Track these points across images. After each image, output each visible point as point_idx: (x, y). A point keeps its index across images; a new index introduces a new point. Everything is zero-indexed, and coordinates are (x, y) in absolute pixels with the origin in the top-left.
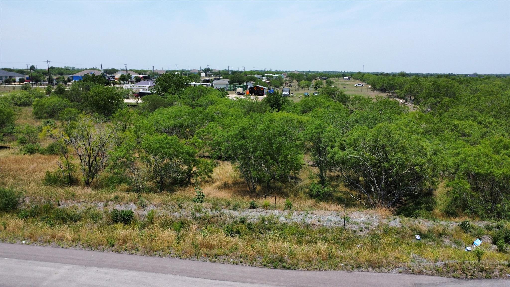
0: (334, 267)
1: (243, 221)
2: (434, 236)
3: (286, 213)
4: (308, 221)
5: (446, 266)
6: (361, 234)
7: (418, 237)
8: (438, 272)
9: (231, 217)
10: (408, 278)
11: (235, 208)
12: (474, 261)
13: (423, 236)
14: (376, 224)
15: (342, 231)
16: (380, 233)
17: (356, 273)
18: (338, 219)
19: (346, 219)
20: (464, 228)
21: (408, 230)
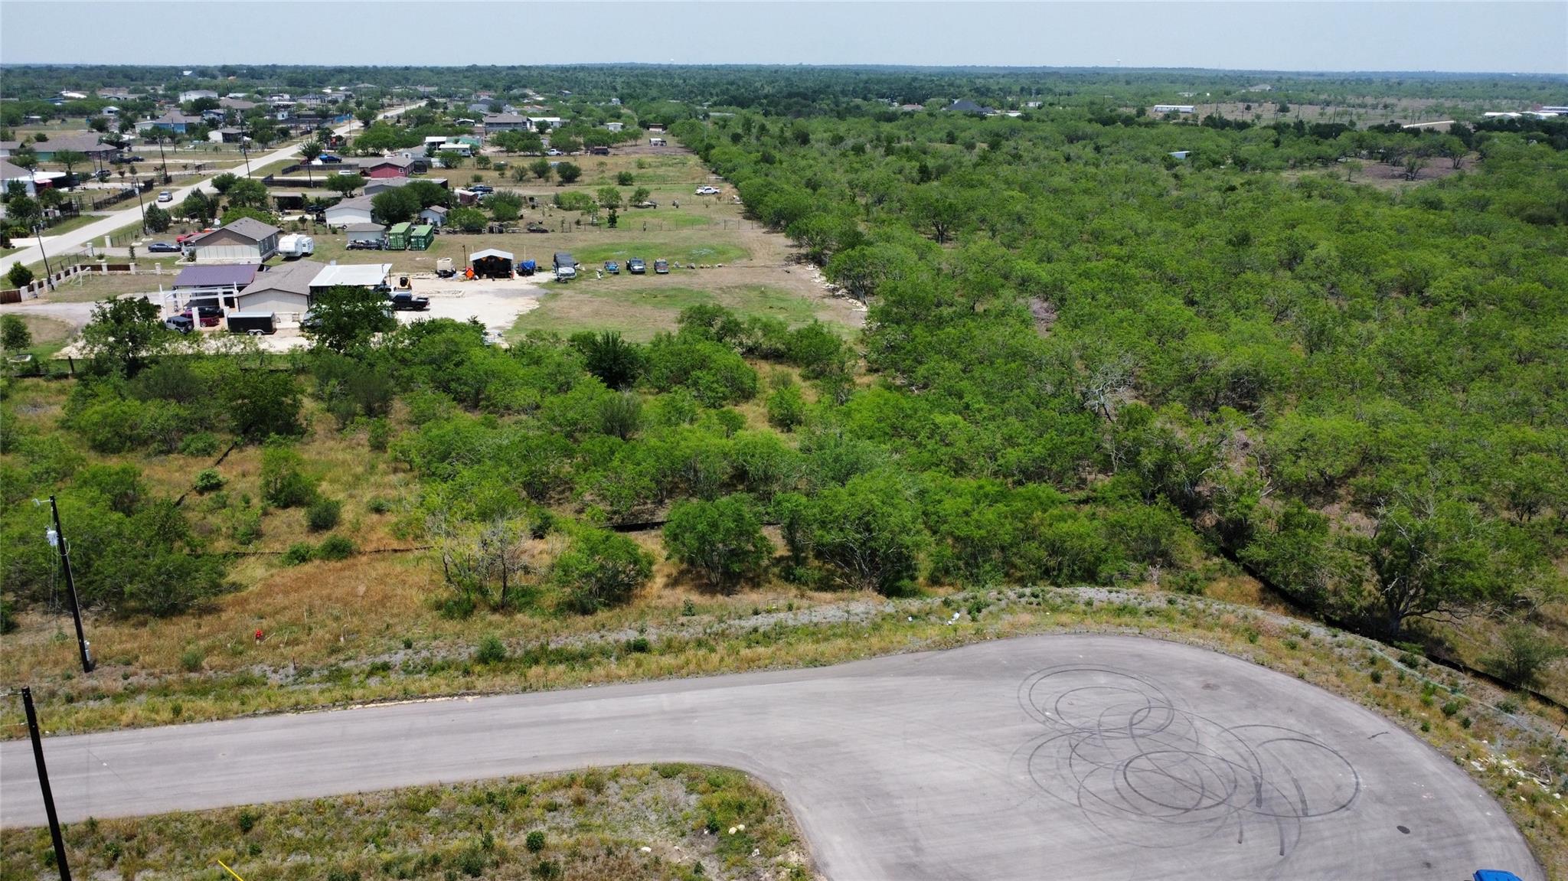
0: (857, 658)
1: (756, 630)
2: (923, 615)
3: (791, 615)
4: (815, 620)
5: (934, 642)
6: (863, 624)
7: (910, 619)
8: (929, 648)
9: (742, 628)
10: (910, 656)
11: (740, 618)
12: (952, 634)
13: (914, 617)
14: (874, 612)
15: (847, 623)
16: (878, 620)
17: (874, 659)
18: (839, 613)
19: (848, 612)
20: (947, 603)
21: (901, 613)
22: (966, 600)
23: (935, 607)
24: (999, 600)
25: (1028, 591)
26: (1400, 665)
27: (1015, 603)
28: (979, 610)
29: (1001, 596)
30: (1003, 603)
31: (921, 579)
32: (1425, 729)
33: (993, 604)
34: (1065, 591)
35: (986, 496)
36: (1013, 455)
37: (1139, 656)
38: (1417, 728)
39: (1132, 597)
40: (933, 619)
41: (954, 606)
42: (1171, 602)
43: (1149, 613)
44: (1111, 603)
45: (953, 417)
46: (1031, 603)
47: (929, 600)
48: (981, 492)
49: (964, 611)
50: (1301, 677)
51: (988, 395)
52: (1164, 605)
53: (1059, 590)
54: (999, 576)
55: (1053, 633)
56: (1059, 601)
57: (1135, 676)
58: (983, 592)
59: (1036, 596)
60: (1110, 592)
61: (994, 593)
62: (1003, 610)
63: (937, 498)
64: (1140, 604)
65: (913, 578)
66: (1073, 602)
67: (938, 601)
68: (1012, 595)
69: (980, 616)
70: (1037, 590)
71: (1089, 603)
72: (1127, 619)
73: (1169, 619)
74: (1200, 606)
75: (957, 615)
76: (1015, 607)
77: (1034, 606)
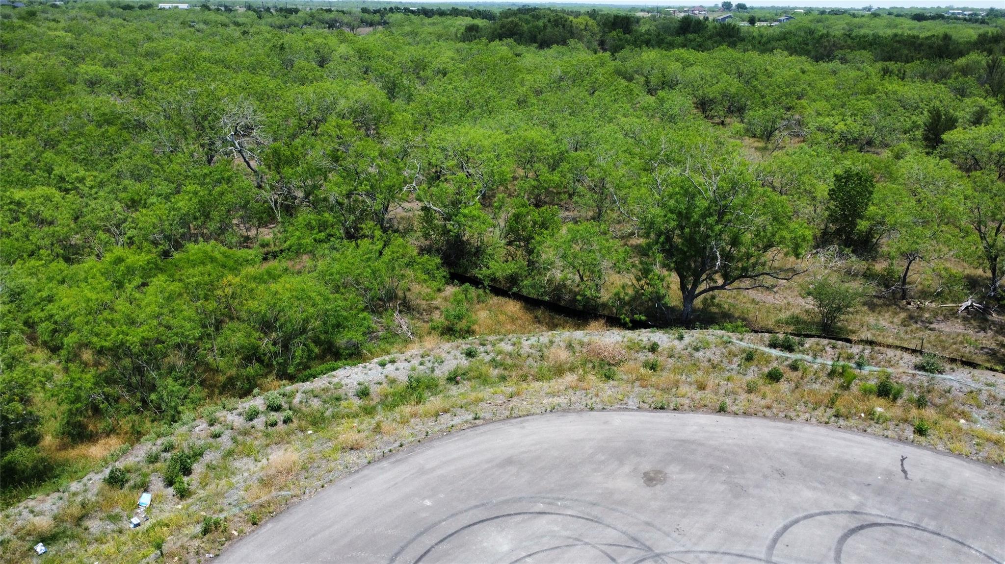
2: (69, 525)
7: (40, 548)
20: (116, 480)
21: (15, 543)
22: (153, 459)
23: (91, 497)
24: (216, 436)
25: (257, 402)
26: (775, 352)
27: (246, 433)
28: (187, 471)
29: (217, 428)
30: (225, 441)
31: (48, 440)
32: (920, 431)
33: (210, 447)
34: (319, 383)
35: (130, 271)
36: (146, 217)
37: (509, 461)
38: (909, 433)
39: (415, 362)
40: (94, 525)
41: (134, 479)
42: (470, 354)
43: (453, 379)
44: (393, 382)
45: (40, 190)
46: (274, 424)
47: (75, 486)
48: (122, 267)
49: (157, 483)
50: (722, 410)
51: (87, 163)
52: (465, 362)
53: (307, 386)
54: (197, 392)
55: (349, 471)
56: (316, 403)
57: (541, 507)
58: (180, 430)
59: (277, 409)
60: (383, 365)
61: (202, 426)
62: (230, 453)
63: (44, 294)
64: (433, 370)
65: (32, 440)
66: (338, 399)
67: (96, 481)
68: (234, 419)
69: (192, 481)
70: (274, 395)
71: (364, 393)
72: (434, 402)
73: (484, 380)
74: (506, 347)
75: (145, 499)
76: (248, 440)
77: (281, 427)
